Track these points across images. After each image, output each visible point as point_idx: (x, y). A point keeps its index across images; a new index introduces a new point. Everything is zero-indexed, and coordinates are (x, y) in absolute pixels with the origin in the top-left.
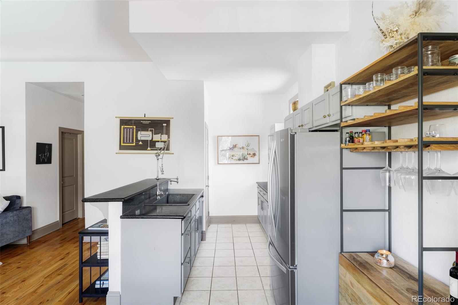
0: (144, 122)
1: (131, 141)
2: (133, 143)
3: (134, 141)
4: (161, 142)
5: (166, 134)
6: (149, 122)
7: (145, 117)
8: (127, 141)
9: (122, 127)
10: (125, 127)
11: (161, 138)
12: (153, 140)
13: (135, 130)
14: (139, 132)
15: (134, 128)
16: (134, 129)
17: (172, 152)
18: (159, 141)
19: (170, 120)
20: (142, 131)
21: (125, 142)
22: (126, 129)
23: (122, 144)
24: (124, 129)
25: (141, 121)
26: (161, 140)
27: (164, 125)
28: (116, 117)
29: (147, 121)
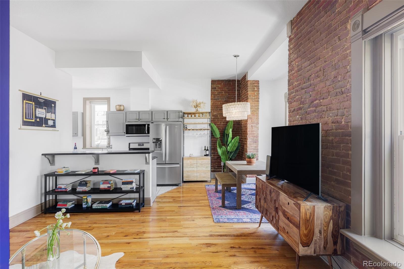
1: (31, 118)
2: (33, 119)
3: (34, 118)
4: (52, 120)
5: (54, 114)
7: (41, 95)
8: (28, 117)
9: (25, 101)
10: (27, 102)
11: (51, 117)
12: (46, 118)
13: (34, 106)
14: (37, 109)
15: (33, 104)
17: (57, 130)
18: (50, 119)
19: (56, 102)
20: (39, 108)
21: (27, 117)
23: (25, 120)
24: (26, 104)
25: (38, 99)
27: (53, 105)
28: (20, 90)
29: (42, 100)
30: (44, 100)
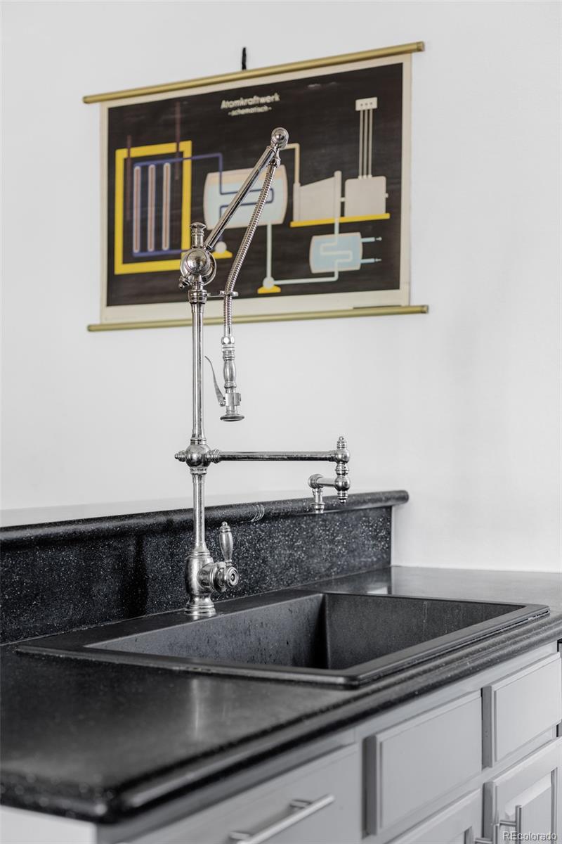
0: (242, 102)
1: (166, 246)
2: (178, 257)
3: (186, 242)
4: (346, 228)
5: (375, 174)
6: (268, 99)
7: (244, 67)
9: (121, 154)
10: (137, 152)
11: (343, 204)
12: (293, 224)
13: (187, 167)
14: (212, 178)
15: (181, 154)
16: (181, 164)
17: (416, 301)
18: (327, 229)
19: (400, 66)
20: (226, 169)
21: (136, 249)
22: (137, 169)
23: (121, 268)
24: (129, 171)
25: (225, 105)
26: (342, 214)
27: (367, 104)
28: (87, 101)
29: (255, 100)
30: (276, 97)
